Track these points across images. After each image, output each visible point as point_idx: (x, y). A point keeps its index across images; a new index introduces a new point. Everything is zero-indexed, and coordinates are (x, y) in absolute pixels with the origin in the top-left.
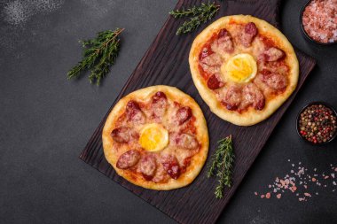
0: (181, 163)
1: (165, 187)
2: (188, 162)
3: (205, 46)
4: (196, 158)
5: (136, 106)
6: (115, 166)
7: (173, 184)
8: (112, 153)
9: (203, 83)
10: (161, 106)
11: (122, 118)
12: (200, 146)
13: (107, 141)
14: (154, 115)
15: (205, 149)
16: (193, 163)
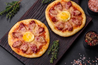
0: (38, 48)
1: (31, 56)
2: (41, 47)
3: (52, 7)
4: (44, 46)
5: (23, 25)
6: (11, 47)
7: (34, 55)
8: (11, 41)
9: (50, 19)
10: (33, 26)
11: (17, 29)
12: (46, 42)
13: (10, 36)
14: (30, 29)
15: (48, 44)
16: (43, 48)
